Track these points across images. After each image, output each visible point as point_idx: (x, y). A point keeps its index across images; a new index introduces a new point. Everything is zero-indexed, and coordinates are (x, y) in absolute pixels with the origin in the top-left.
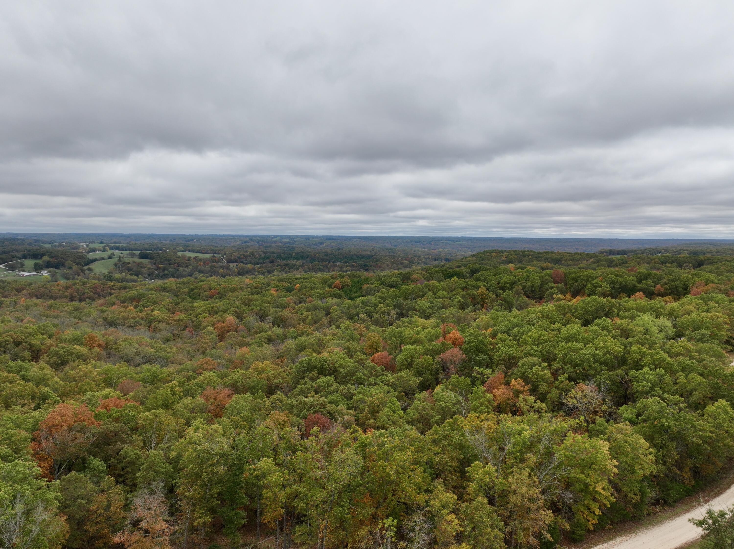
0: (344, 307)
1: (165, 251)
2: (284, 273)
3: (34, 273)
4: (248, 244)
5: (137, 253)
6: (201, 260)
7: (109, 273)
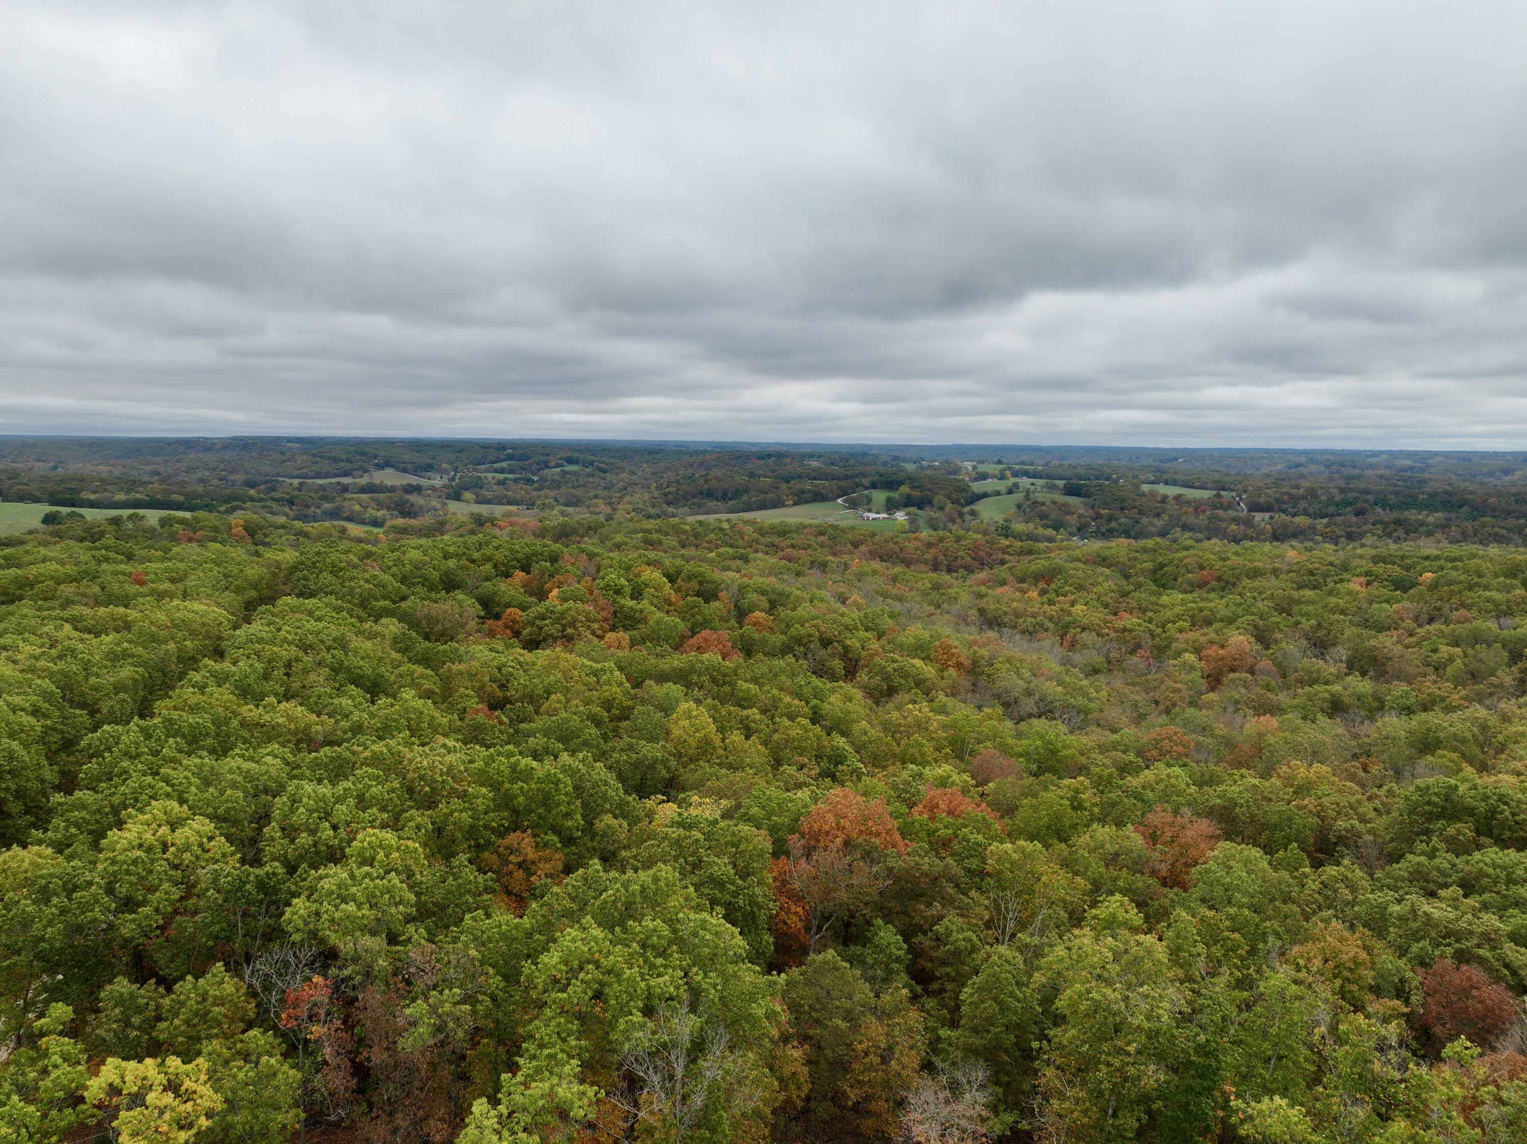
1: (1116, 482)
2: (1390, 541)
3: (885, 515)
4: (1303, 470)
5: (1061, 483)
6: (1188, 502)
7: (1005, 521)
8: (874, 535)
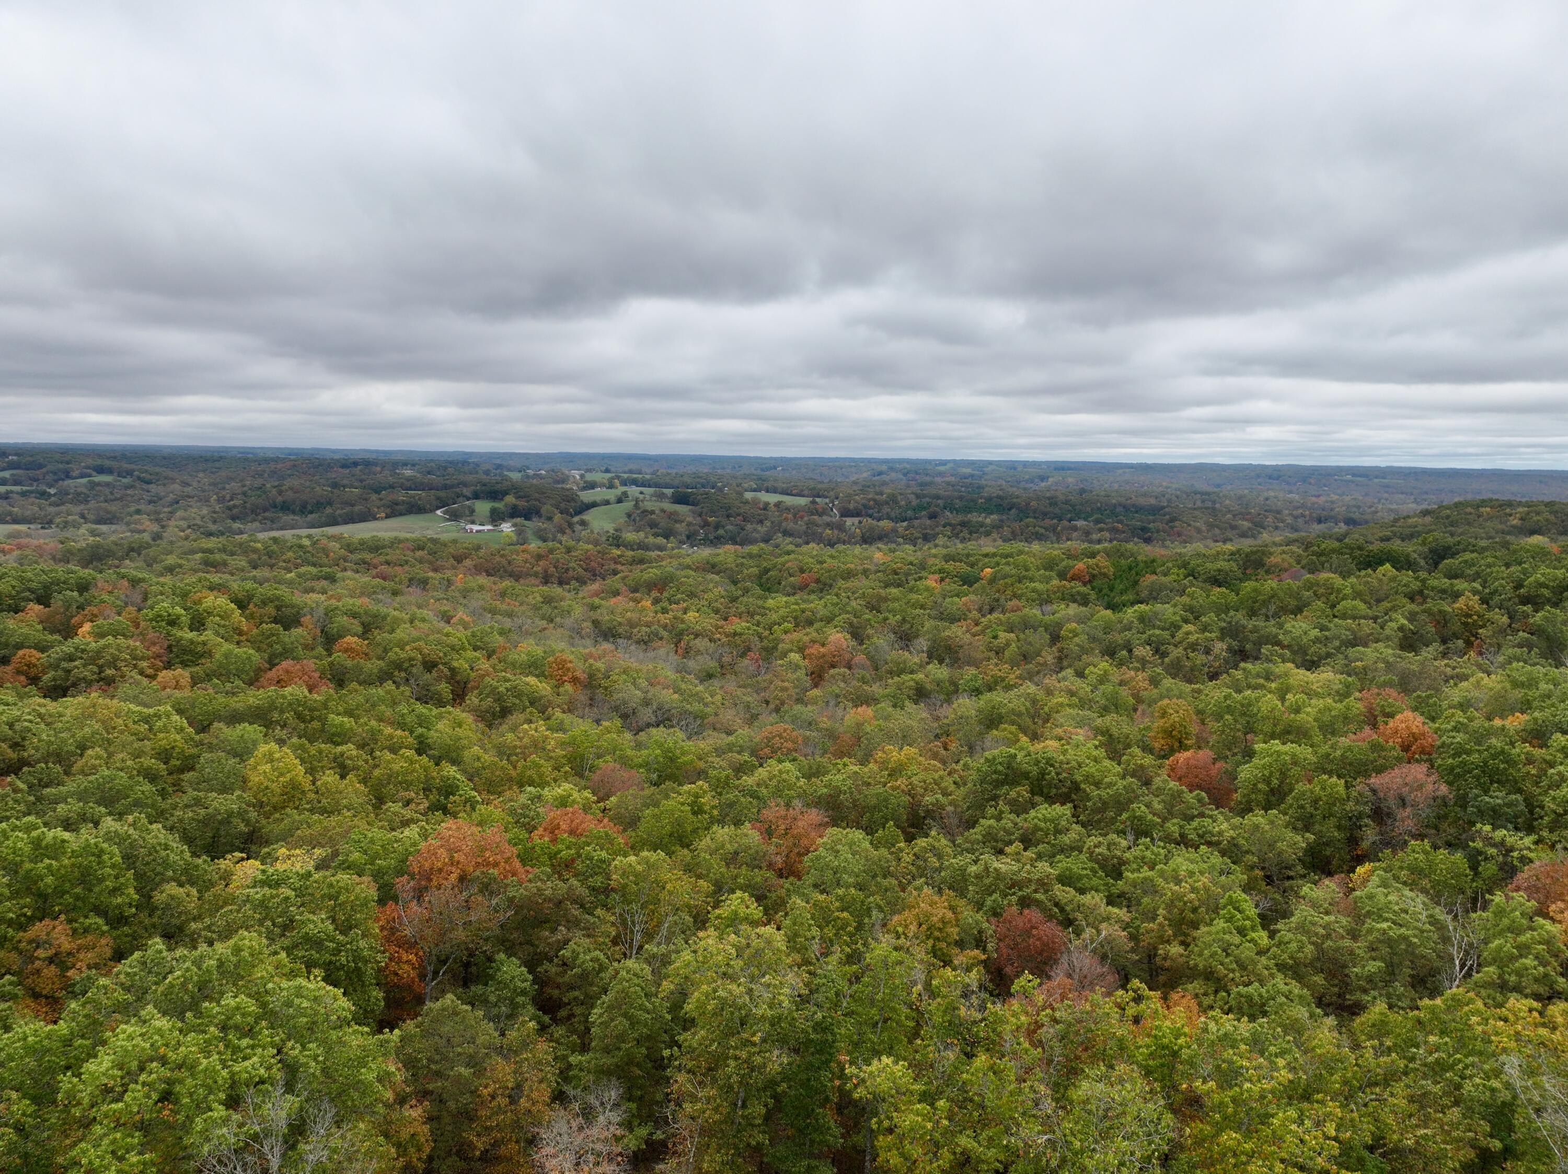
0: (1095, 627)
1: (721, 490)
2: (957, 541)
3: (490, 527)
4: (885, 478)
5: (668, 492)
6: (788, 509)
7: (616, 530)
8: (478, 548)
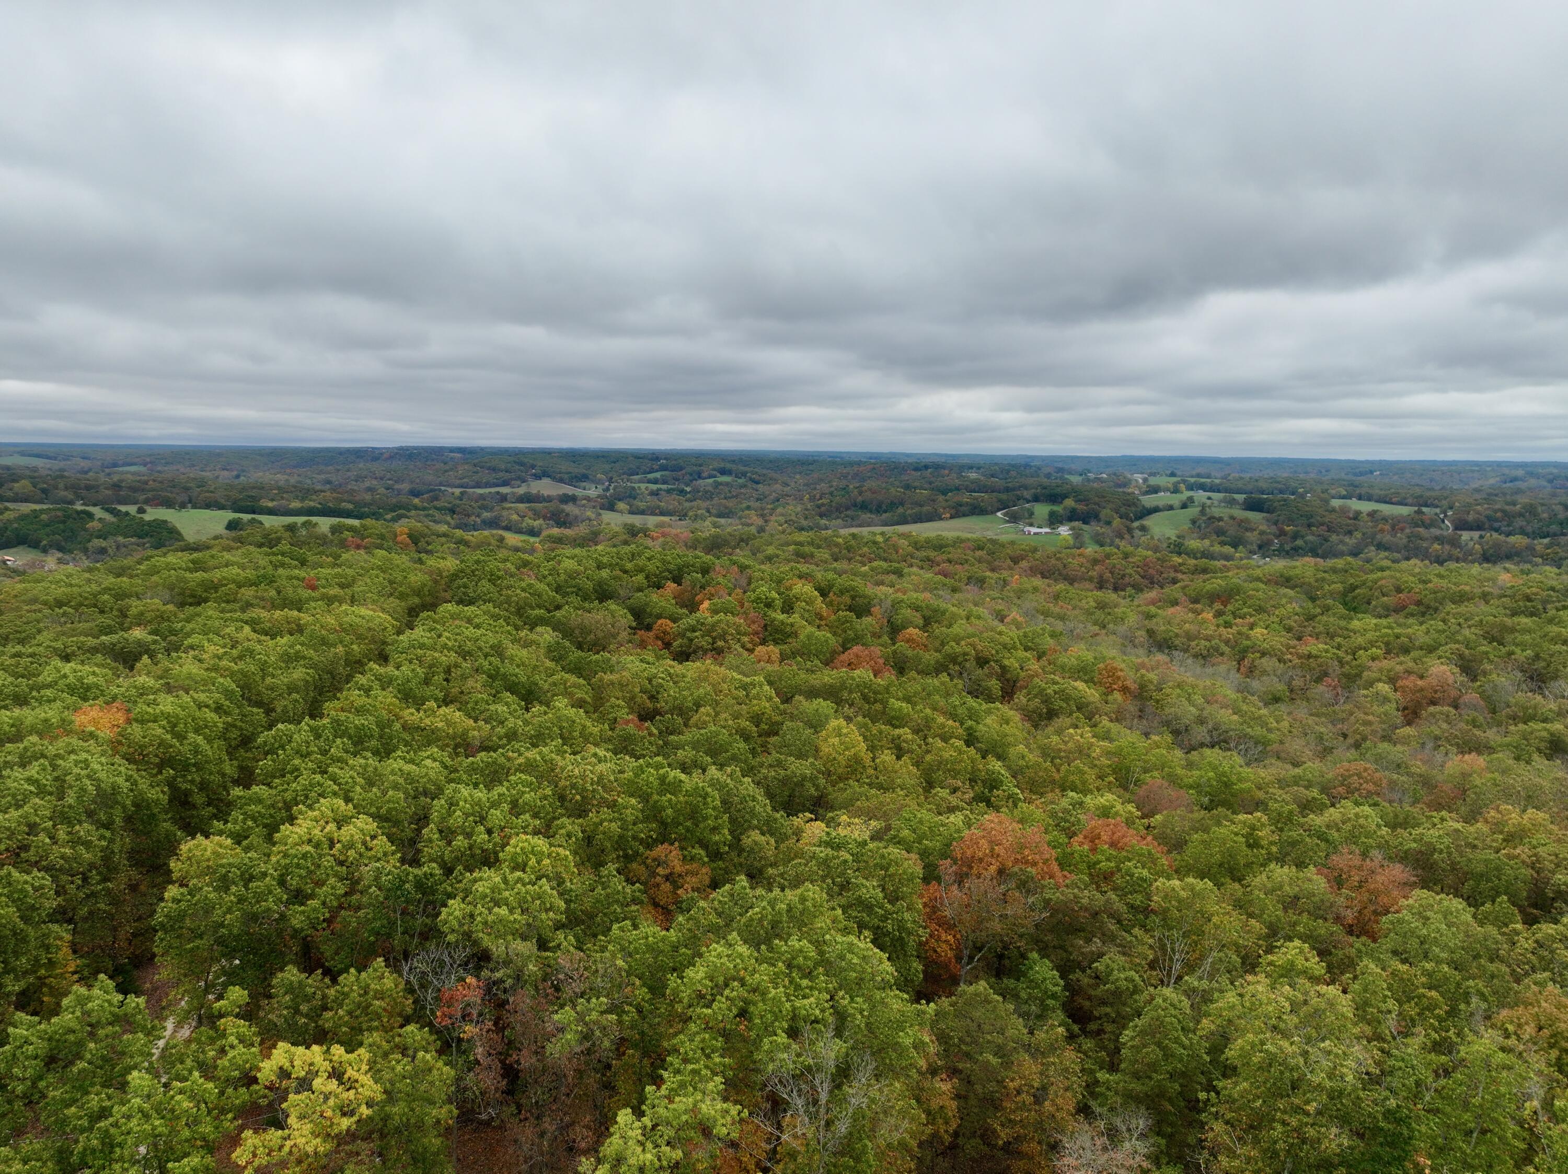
1: (1302, 496)
3: (1048, 530)
4: (1520, 484)
5: (1240, 497)
6: (1385, 519)
7: (1179, 537)
8: (1035, 550)
